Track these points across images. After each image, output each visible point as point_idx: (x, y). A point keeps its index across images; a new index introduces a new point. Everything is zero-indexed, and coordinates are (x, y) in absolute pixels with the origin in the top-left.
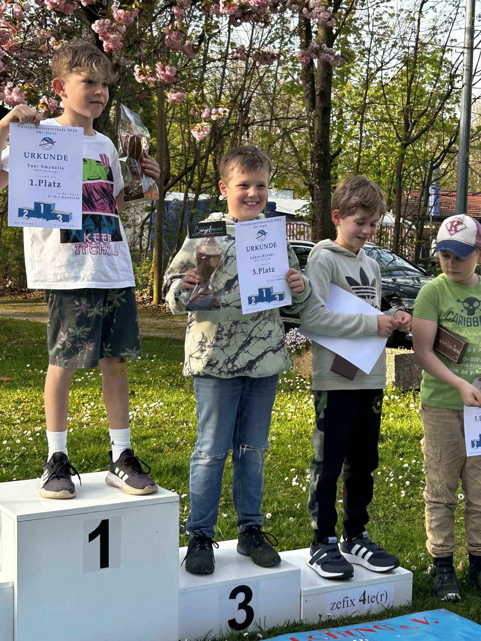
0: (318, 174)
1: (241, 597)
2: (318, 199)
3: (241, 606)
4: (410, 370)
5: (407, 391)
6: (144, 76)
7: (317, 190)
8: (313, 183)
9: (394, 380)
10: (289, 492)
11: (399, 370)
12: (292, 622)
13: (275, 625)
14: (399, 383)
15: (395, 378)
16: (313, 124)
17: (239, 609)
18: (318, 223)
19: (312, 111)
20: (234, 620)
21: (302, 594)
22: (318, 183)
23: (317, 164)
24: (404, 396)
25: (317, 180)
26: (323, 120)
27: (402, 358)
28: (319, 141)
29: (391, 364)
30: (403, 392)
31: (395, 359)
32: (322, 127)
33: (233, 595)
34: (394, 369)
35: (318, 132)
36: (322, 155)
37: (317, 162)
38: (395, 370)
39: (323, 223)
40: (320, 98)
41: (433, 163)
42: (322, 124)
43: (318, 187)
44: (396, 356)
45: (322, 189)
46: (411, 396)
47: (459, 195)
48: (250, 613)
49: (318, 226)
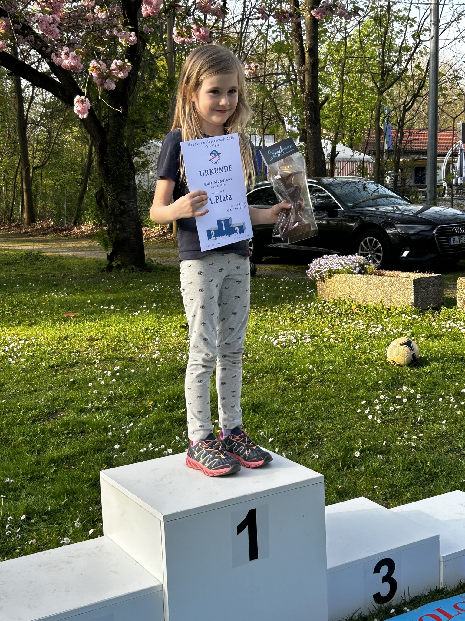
0: (310, 120)
1: (385, 570)
2: (310, 142)
3: (385, 579)
4: (426, 292)
5: (425, 310)
6: (182, 37)
7: (310, 134)
8: (306, 128)
9: (413, 302)
10: (365, 425)
11: (417, 292)
12: (434, 589)
13: (417, 594)
14: (417, 304)
15: (414, 299)
16: (304, 78)
17: (383, 582)
18: (311, 163)
19: (302, 66)
20: (378, 594)
21: (442, 560)
22: (311, 128)
23: (308, 112)
24: (423, 314)
25: (309, 126)
26: (312, 73)
27: (419, 282)
28: (309, 92)
29: (410, 287)
30: (421, 312)
31: (414, 282)
32: (312, 80)
33: (377, 570)
34: (413, 291)
35: (308, 84)
36: (312, 104)
37: (309, 109)
38: (414, 293)
39: (315, 161)
40: (310, 55)
41: (405, 106)
42: (312, 76)
43: (310, 132)
44: (414, 280)
45: (313, 133)
46: (430, 315)
47: (430, 133)
48: (393, 585)
49: (311, 165)
